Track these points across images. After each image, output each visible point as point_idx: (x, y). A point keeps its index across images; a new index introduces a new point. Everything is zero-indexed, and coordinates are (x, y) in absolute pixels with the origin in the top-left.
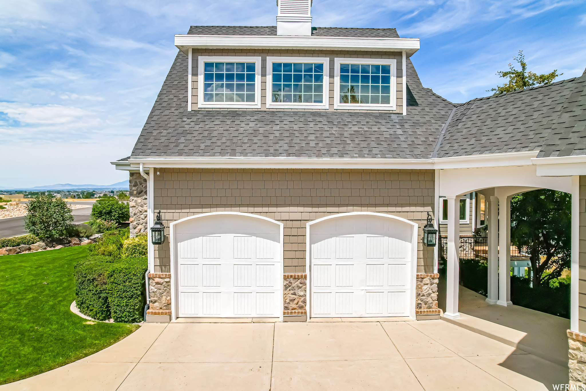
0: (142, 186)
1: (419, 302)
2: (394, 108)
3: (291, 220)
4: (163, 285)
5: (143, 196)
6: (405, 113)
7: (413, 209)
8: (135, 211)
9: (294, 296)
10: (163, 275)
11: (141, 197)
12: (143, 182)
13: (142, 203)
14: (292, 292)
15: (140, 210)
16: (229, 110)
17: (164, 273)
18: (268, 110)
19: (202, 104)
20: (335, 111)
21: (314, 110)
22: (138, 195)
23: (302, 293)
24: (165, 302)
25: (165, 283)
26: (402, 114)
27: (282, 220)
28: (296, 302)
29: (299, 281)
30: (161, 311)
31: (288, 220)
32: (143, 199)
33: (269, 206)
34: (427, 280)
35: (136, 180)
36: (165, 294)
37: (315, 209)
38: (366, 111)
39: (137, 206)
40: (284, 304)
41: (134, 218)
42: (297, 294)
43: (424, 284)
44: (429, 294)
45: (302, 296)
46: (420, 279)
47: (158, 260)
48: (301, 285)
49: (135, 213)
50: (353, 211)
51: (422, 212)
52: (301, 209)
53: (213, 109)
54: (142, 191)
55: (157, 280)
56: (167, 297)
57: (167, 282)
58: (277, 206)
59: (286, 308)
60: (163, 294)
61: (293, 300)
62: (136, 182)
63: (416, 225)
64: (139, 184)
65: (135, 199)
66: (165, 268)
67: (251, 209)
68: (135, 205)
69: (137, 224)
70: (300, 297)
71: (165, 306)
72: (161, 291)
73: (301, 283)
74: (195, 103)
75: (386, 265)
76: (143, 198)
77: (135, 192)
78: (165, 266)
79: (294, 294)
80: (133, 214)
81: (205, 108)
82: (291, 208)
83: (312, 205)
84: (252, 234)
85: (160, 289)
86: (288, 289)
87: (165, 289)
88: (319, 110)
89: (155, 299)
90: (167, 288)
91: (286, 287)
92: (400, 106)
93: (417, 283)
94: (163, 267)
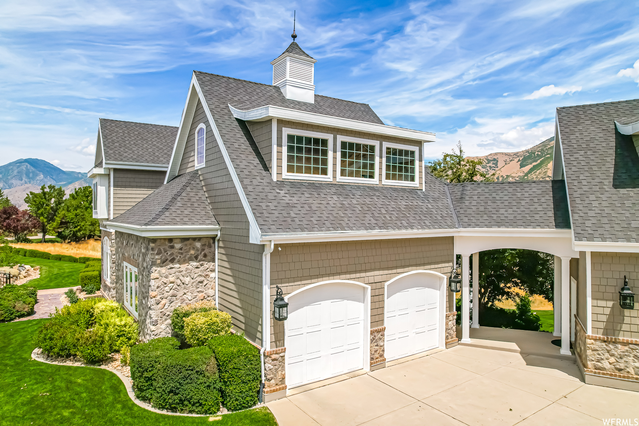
0: (167, 254)
1: (447, 335)
2: (418, 186)
3: (375, 283)
4: (278, 360)
5: (168, 265)
6: (424, 190)
7: (443, 265)
8: (158, 284)
9: (377, 347)
10: (279, 350)
11: (165, 266)
12: (168, 249)
13: (167, 273)
14: (376, 344)
15: (165, 282)
16: (308, 182)
17: (280, 348)
18: (338, 183)
19: (286, 175)
20: (383, 186)
21: (369, 185)
22: (161, 265)
23: (382, 344)
24: (280, 377)
25: (280, 358)
26: (422, 190)
27: (369, 283)
28: (378, 352)
29: (380, 333)
30: (278, 387)
31: (373, 283)
32: (168, 269)
33: (360, 271)
34: (451, 318)
35: (159, 247)
36: (280, 369)
37: (390, 272)
38: (401, 187)
39: (160, 278)
40: (370, 356)
41: (157, 291)
42: (379, 345)
43: (450, 321)
44: (452, 328)
45: (381, 346)
46: (447, 317)
47: (273, 336)
48: (381, 337)
49: (158, 286)
50: (412, 270)
51: (448, 267)
52: (381, 272)
53: (295, 181)
54: (167, 260)
55: (274, 356)
56: (282, 372)
57: (282, 357)
58: (366, 271)
59: (372, 359)
60: (278, 370)
61: (376, 351)
62: (160, 250)
63: (445, 277)
64: (163, 252)
65: (159, 269)
66: (279, 343)
67: (348, 276)
68: (159, 277)
69: (161, 298)
70: (381, 347)
71: (281, 381)
72: (276, 367)
73: (381, 335)
74: (280, 174)
75: (427, 310)
76: (168, 267)
77: (159, 261)
78: (279, 341)
79: (377, 346)
80: (156, 287)
81: (288, 179)
82: (375, 272)
83: (388, 268)
84: (343, 298)
85: (276, 365)
86: (373, 342)
87: (280, 364)
88: (372, 185)
89: (272, 376)
90: (282, 363)
91: (372, 341)
92: (421, 183)
93: (446, 320)
94: (278, 342)
